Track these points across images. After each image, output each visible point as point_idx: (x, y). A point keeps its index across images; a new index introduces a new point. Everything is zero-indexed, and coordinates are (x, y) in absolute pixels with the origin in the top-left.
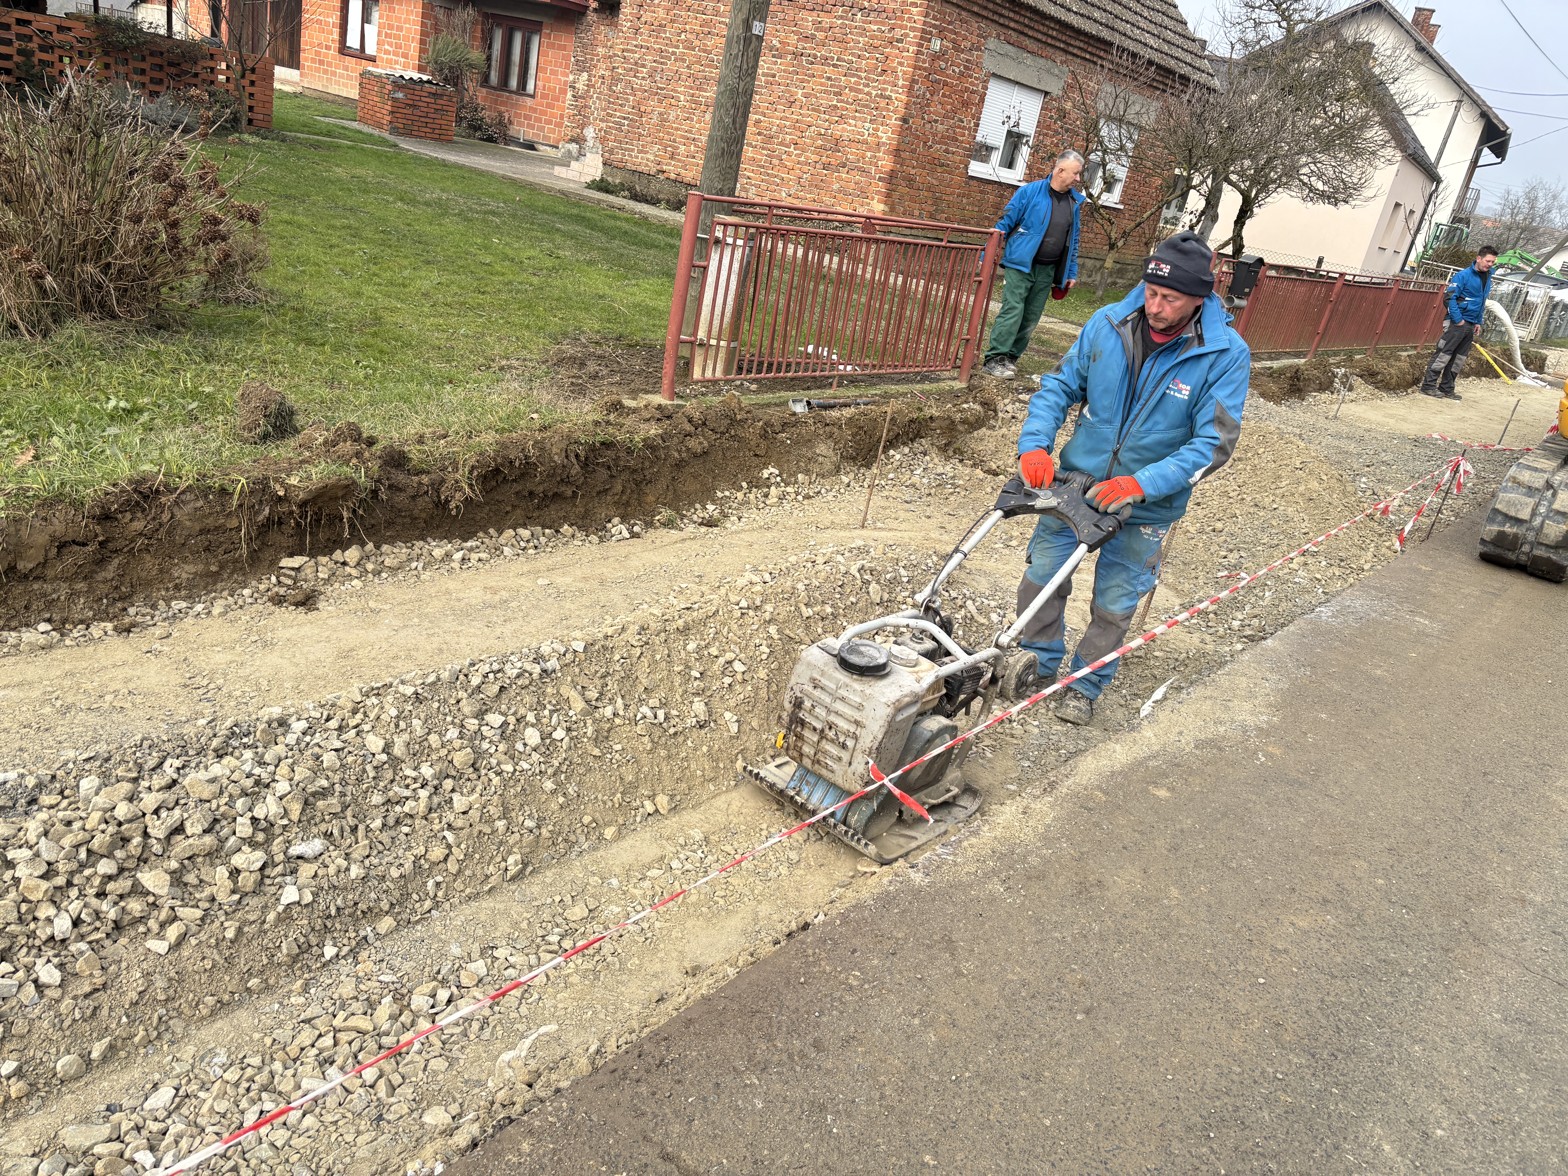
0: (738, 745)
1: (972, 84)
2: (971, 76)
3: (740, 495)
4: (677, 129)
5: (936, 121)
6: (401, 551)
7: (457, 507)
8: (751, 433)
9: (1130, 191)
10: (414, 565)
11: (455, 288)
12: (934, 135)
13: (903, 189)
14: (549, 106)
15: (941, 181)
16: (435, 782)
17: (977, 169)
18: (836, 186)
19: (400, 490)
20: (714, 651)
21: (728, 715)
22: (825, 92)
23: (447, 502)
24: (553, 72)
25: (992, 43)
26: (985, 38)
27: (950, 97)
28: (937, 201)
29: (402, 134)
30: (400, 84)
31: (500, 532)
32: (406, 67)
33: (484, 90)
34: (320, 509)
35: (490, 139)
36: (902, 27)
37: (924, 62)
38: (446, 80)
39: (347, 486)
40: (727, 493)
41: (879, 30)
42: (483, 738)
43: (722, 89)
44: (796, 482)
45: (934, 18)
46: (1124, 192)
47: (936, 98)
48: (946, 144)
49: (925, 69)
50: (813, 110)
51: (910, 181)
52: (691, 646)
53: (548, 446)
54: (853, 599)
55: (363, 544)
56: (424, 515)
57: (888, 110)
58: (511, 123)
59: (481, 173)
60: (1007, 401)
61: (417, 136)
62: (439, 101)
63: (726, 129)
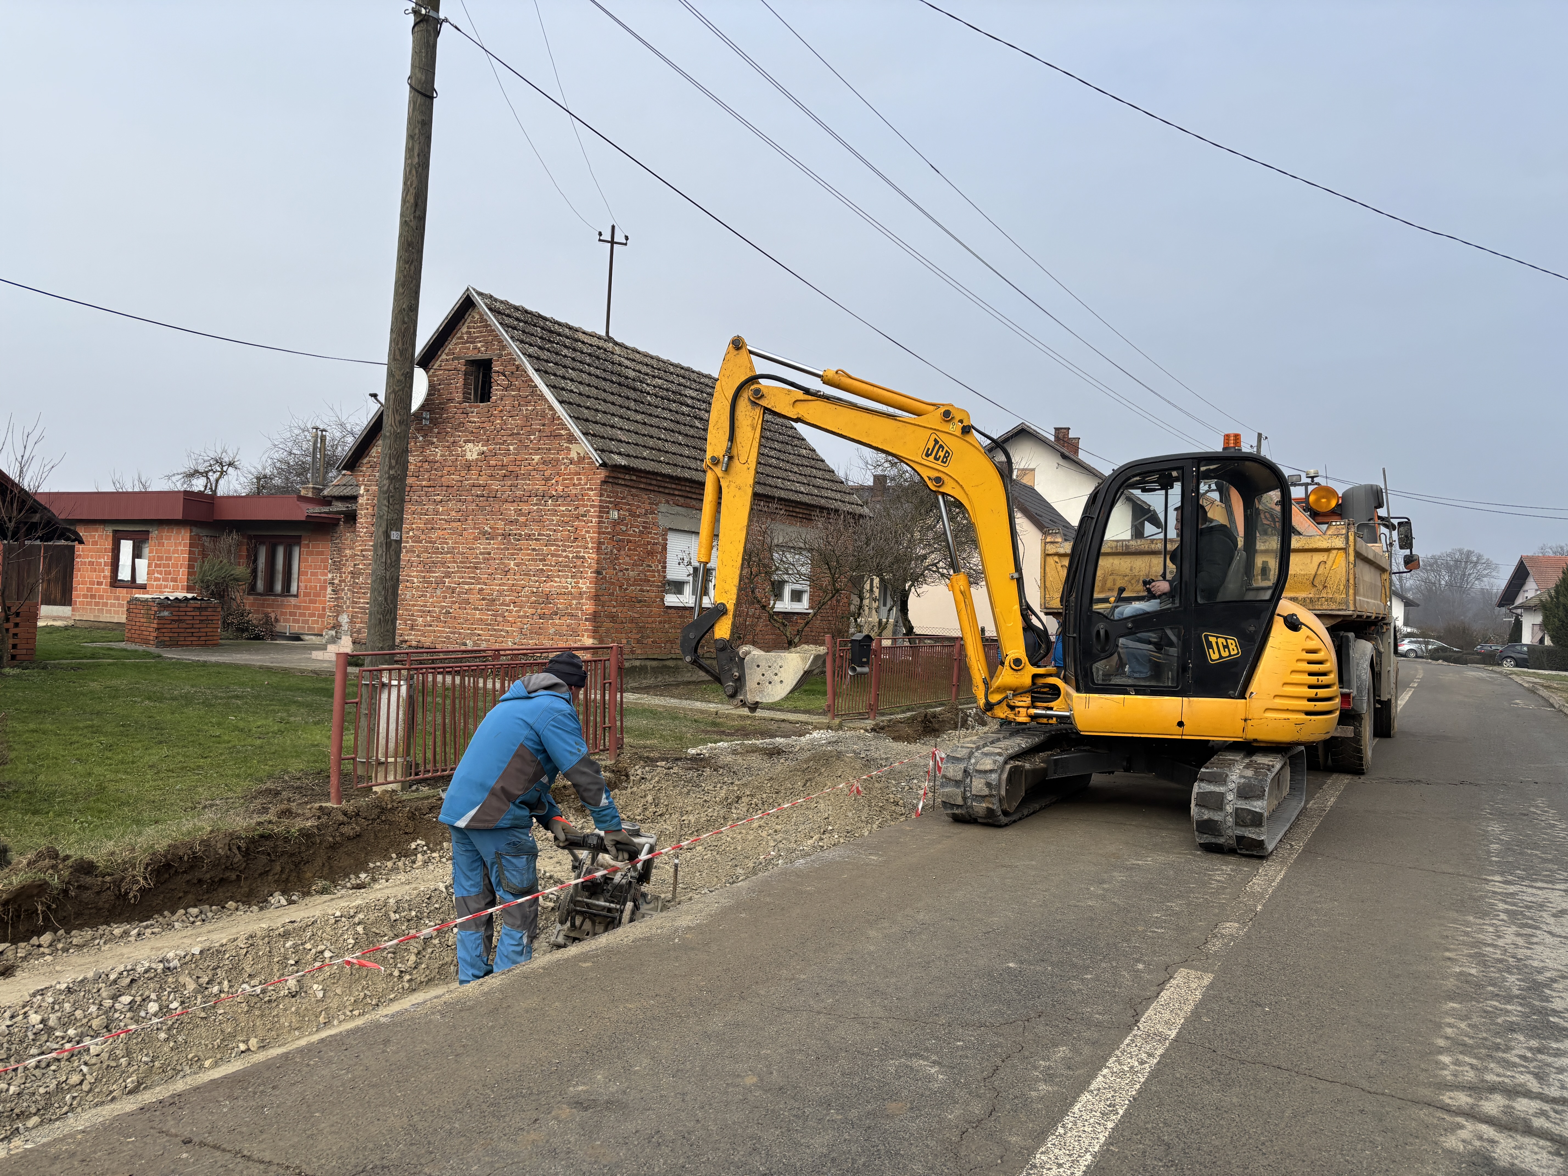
0: (323, 1005)
1: (652, 538)
2: (651, 533)
3: (389, 864)
4: (414, 605)
5: (627, 570)
6: (88, 933)
7: (135, 897)
8: (400, 817)
9: (816, 598)
10: (97, 942)
11: (180, 758)
12: (628, 580)
13: (608, 624)
14: (311, 602)
15: (642, 614)
16: (77, 1038)
17: (671, 600)
18: (552, 631)
19: (87, 889)
20: (308, 946)
21: (315, 986)
22: (532, 560)
23: (127, 893)
24: (313, 574)
25: (663, 507)
26: (657, 505)
27: (635, 550)
28: (641, 630)
29: (169, 646)
30: (165, 604)
31: (173, 913)
32: (175, 588)
33: (251, 597)
34: (20, 906)
35: (257, 638)
36: (583, 506)
37: (606, 528)
38: (213, 595)
39: (40, 886)
40: (378, 864)
41: (567, 510)
42: (116, 1011)
43: (374, 578)
44: (442, 849)
45: (608, 496)
46: (811, 599)
47: (622, 552)
48: (639, 585)
49: (608, 533)
50: (525, 575)
51: (613, 618)
52: (289, 944)
53: (213, 843)
54: (437, 906)
55: (55, 931)
56: (107, 906)
57: (584, 567)
58: (277, 620)
59: (237, 667)
60: (637, 767)
61: (182, 646)
62: (204, 613)
63: (380, 605)
